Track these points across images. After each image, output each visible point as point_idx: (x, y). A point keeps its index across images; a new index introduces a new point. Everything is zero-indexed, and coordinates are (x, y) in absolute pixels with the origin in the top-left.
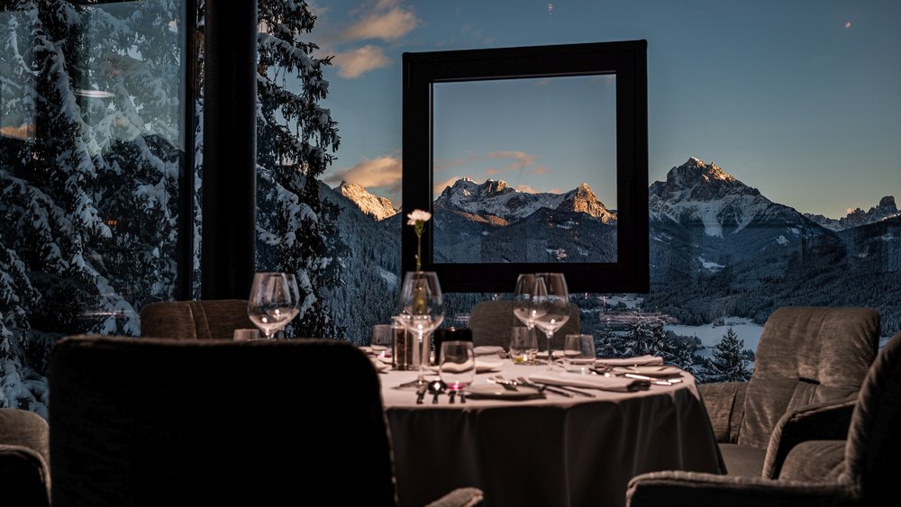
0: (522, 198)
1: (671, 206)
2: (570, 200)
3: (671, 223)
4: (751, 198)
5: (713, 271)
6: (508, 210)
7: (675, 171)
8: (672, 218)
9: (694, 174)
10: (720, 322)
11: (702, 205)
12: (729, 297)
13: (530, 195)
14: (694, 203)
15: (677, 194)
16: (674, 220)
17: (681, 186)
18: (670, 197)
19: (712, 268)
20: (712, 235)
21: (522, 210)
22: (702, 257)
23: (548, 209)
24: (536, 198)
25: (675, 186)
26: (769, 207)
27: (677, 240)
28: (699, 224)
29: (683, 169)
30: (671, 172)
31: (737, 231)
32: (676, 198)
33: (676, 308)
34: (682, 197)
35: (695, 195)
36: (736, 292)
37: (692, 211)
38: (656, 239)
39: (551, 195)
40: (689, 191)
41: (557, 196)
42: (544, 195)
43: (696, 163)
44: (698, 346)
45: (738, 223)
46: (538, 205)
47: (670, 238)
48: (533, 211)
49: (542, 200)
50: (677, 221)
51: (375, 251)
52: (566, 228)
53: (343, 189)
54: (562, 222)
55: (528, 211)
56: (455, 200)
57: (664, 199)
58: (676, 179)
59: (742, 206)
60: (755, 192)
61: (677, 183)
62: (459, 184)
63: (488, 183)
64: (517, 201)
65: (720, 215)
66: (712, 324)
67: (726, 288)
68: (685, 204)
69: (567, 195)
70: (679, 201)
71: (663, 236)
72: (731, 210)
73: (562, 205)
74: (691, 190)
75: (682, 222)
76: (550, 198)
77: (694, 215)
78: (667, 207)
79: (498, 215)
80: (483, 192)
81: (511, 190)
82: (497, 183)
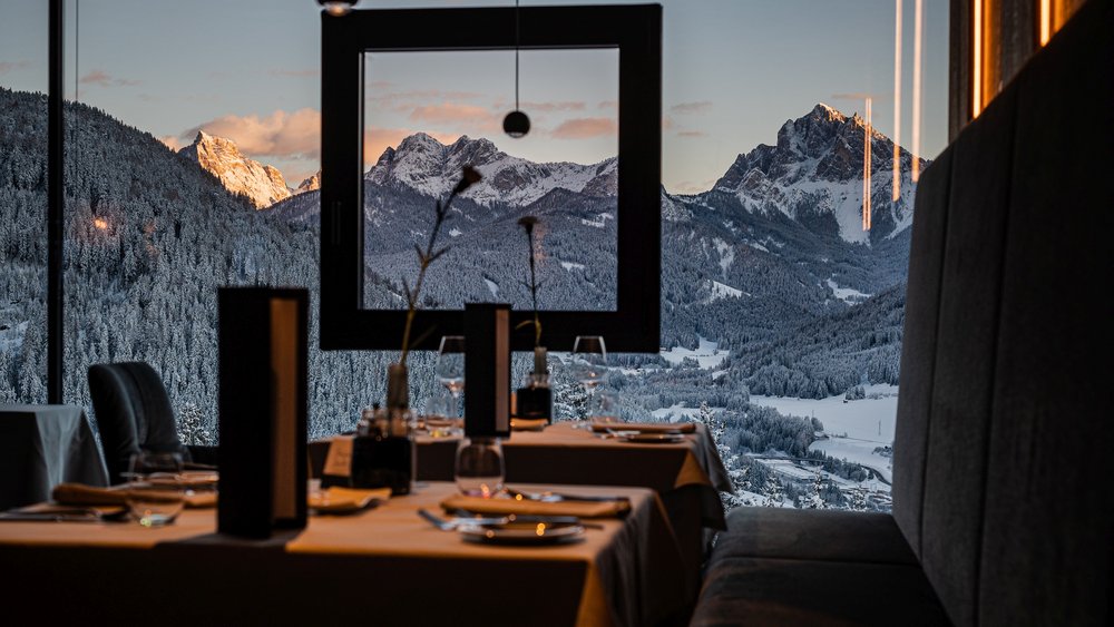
0: (521, 170)
1: (783, 189)
2: (605, 177)
3: (781, 218)
5: (851, 304)
6: (496, 192)
7: (790, 128)
8: (784, 210)
9: (823, 134)
10: (857, 394)
11: (834, 188)
12: (874, 349)
13: (535, 165)
14: (823, 184)
15: (793, 168)
16: (787, 213)
17: (800, 155)
18: (782, 172)
19: (850, 298)
20: (851, 241)
21: (522, 193)
22: (834, 279)
23: (567, 192)
24: (545, 171)
25: (790, 153)
27: (790, 249)
28: (828, 222)
29: (803, 124)
30: (784, 130)
31: (893, 235)
32: (791, 174)
33: (783, 368)
34: (801, 173)
35: (824, 171)
36: (885, 341)
37: (819, 198)
38: (757, 246)
39: (571, 167)
40: (813, 163)
41: (584, 168)
42: (561, 167)
43: (826, 114)
44: (817, 434)
45: (896, 220)
46: (548, 184)
47: (779, 245)
48: (539, 194)
49: (555, 175)
50: (791, 216)
51: (248, 262)
52: (598, 225)
53: (200, 149)
54: (590, 214)
55: (532, 194)
56: (402, 173)
57: (772, 177)
58: (792, 141)
61: (793, 148)
62: (407, 144)
63: (462, 142)
66: (843, 396)
67: (870, 334)
68: (807, 186)
69: (601, 168)
70: (795, 181)
71: (770, 243)
73: (593, 184)
74: (817, 162)
75: (799, 218)
76: (570, 172)
77: (823, 206)
78: (777, 191)
79: (478, 201)
80: (454, 158)
81: (503, 156)
82: (477, 144)
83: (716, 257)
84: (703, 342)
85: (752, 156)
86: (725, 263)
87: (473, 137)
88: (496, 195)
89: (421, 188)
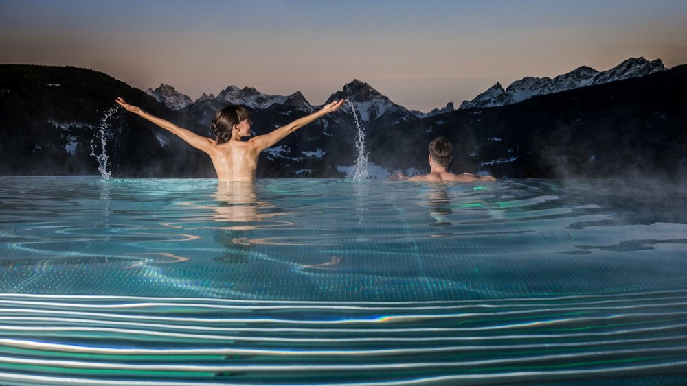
0: (265, 97)
2: (291, 100)
4: (384, 101)
7: (347, 86)
8: (345, 110)
9: (356, 88)
11: (359, 104)
13: (269, 96)
14: (356, 103)
17: (350, 94)
20: (364, 120)
21: (265, 105)
23: (278, 104)
24: (272, 98)
26: (392, 106)
29: (351, 85)
30: (345, 87)
31: (376, 118)
34: (350, 99)
35: (357, 99)
39: (280, 96)
40: (353, 97)
41: (284, 97)
42: (277, 96)
43: (357, 82)
45: (377, 114)
46: (273, 102)
47: (343, 121)
48: (270, 105)
49: (276, 99)
52: (287, 114)
53: (162, 89)
54: (285, 112)
55: (267, 105)
56: (228, 98)
58: (347, 90)
59: (379, 105)
60: (386, 98)
61: (348, 92)
62: (229, 89)
63: (246, 88)
64: (261, 100)
65: (368, 110)
69: (290, 97)
72: (374, 107)
73: (287, 102)
76: (280, 98)
79: (251, 107)
80: (243, 93)
81: (259, 93)
82: (250, 89)
83: (322, 123)
84: (318, 150)
85: (336, 94)
86: (325, 126)
87: (249, 87)
88: (257, 105)
89: (233, 102)
